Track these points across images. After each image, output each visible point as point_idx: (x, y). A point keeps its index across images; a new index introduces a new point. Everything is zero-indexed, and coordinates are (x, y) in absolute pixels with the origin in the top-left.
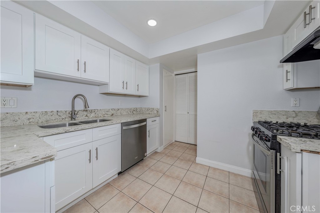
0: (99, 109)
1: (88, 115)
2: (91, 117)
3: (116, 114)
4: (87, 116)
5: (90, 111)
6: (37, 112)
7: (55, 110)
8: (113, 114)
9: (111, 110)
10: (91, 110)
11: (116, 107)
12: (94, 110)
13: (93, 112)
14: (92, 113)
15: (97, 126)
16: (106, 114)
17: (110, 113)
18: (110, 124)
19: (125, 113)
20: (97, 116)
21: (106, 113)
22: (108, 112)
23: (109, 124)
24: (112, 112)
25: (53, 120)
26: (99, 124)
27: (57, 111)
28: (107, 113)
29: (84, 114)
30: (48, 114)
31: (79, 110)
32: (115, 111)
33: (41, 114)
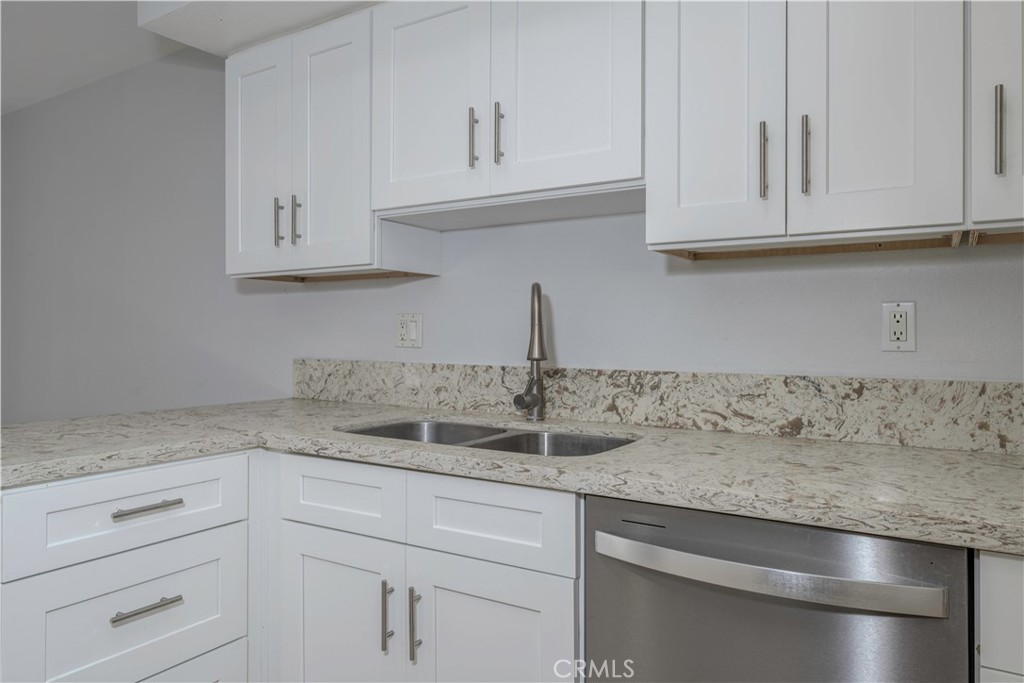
0: (685, 368)
1: (618, 402)
2: (634, 419)
3: (830, 429)
4: (613, 408)
5: (633, 379)
6: (453, 366)
7: (497, 364)
8: (796, 426)
9: (778, 388)
10: (639, 375)
11: (836, 364)
12: (656, 374)
13: (647, 389)
14: (640, 394)
15: (417, 462)
16: (736, 414)
17: (769, 412)
18: (485, 474)
19: (937, 435)
20: (672, 418)
21: (735, 406)
22: (751, 397)
23: (475, 473)
24: (797, 406)
25: (490, 405)
26: (425, 451)
27: (503, 369)
28: (745, 407)
29: (600, 394)
30: (480, 379)
31: (578, 367)
32: (817, 402)
33: (463, 375)
